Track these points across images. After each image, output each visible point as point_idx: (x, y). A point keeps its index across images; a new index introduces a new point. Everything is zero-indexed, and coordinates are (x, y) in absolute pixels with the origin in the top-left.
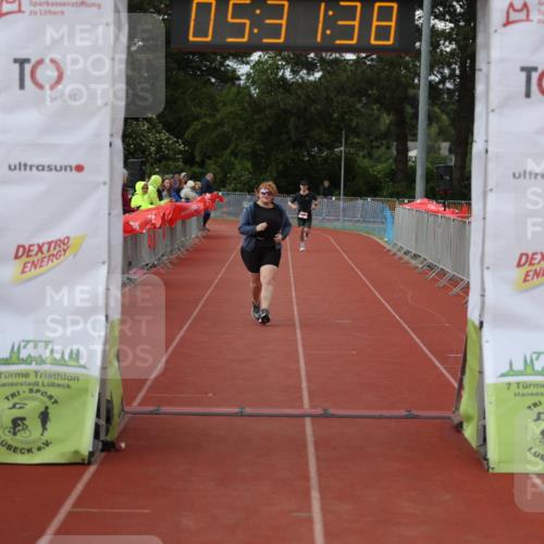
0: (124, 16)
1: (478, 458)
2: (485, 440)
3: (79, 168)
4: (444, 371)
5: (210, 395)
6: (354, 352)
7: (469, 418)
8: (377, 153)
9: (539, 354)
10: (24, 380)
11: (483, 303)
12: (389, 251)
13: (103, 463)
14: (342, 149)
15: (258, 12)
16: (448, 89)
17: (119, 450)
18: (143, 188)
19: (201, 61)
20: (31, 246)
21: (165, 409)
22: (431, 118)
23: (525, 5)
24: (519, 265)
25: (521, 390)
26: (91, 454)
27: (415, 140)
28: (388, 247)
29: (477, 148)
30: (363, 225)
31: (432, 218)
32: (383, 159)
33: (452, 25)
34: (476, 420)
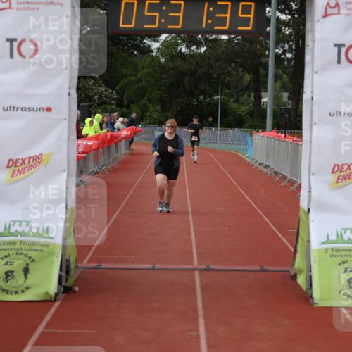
0: (78, 10)
1: (307, 297)
2: (311, 285)
3: (49, 110)
4: (285, 241)
5: (133, 256)
6: (227, 228)
7: (301, 271)
8: (242, 100)
9: (346, 229)
10: (12, 246)
11: (310, 197)
12: (249, 163)
13: (64, 300)
14: (219, 97)
15: (164, 8)
16: (288, 58)
17: (74, 292)
18: (90, 122)
19: (128, 40)
20: (17, 160)
21: (104, 265)
22: (276, 77)
23: (337, 4)
24: (333, 172)
25: (335, 253)
26: (56, 294)
27: (266, 91)
28: (249, 160)
29: (306, 96)
30: (233, 146)
31: (277, 142)
32: (246, 104)
33: (290, 17)
34: (305, 272)
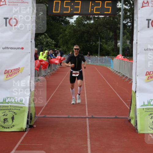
1: (135, 129)
2: (137, 124)
3: (22, 48)
4: (126, 105)
5: (60, 112)
6: (101, 100)
7: (132, 118)
9: (152, 100)
10: (7, 108)
11: (136, 86)
12: (112, 71)
13: (29, 131)
14: (99, 42)
15: (72, 4)
16: (129, 25)
17: (34, 127)
18: (42, 54)
19: (59, 18)
20: (9, 70)
21: (47, 116)
22: (124, 34)
23: (148, 2)
24: (146, 75)
25: (147, 110)
26: (26, 129)
27: (119, 40)
28: (112, 70)
29: (134, 42)
30: (105, 64)
31: (123, 62)
32: (111, 45)
33: (130, 7)
34: (134, 119)
